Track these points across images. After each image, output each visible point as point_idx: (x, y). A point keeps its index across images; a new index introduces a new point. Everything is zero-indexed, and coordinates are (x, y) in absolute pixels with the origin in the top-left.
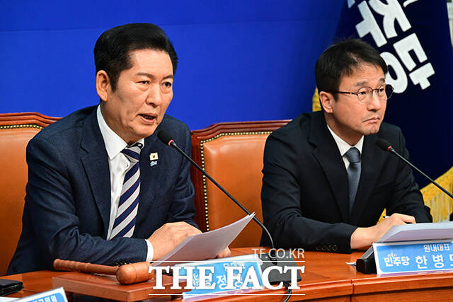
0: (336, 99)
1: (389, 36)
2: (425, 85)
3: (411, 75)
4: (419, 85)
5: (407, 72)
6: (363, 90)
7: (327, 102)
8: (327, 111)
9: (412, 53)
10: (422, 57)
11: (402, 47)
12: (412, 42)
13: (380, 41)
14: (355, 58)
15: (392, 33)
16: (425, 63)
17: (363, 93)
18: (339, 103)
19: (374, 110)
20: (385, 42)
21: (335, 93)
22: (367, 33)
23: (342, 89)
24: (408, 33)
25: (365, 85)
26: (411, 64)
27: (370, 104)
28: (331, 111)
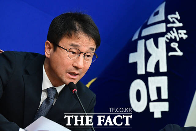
0: (55, 50)
1: (148, 70)
2: (157, 115)
3: (151, 104)
4: (153, 113)
5: (149, 100)
6: (74, 51)
7: (48, 50)
8: (46, 55)
9: (159, 89)
10: (165, 95)
11: (154, 82)
12: (163, 82)
13: (141, 71)
14: (77, 27)
15: (151, 69)
16: (164, 100)
17: (73, 53)
18: (55, 53)
19: (77, 68)
20: (144, 73)
21: (56, 45)
22: (135, 61)
23: (61, 44)
24: (163, 74)
25: (77, 48)
26: (154, 96)
27: (75, 62)
28: (49, 57)
